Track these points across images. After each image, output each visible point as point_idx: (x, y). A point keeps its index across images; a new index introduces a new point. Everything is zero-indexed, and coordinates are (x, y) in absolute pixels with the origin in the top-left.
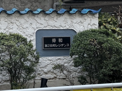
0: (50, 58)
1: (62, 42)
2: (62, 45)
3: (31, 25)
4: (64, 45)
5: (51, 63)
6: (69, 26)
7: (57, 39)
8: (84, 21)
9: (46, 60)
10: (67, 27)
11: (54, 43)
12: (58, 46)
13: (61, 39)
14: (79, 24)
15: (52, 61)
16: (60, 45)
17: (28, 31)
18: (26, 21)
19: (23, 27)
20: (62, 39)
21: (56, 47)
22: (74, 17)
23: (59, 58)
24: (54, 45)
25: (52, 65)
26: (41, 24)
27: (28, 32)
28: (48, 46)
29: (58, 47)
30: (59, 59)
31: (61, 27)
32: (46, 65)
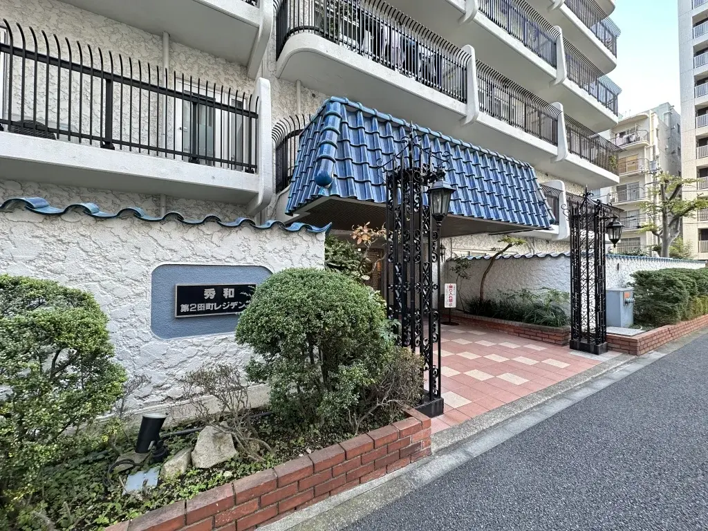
0: (195, 339)
1: (233, 296)
2: (234, 304)
3: (137, 251)
4: (239, 305)
5: (200, 353)
6: (255, 258)
7: (219, 289)
8: (293, 247)
9: (186, 345)
10: (250, 261)
11: (209, 301)
12: (222, 307)
13: (230, 290)
14: (280, 254)
15: (204, 346)
16: (226, 306)
17: (124, 267)
18: (119, 241)
19: (105, 257)
20: (233, 290)
21: (214, 311)
22: (268, 236)
23: (224, 337)
24: (209, 306)
25: (201, 356)
26: (171, 250)
27: (125, 271)
28: (190, 307)
29: (221, 310)
30: (223, 340)
31: (232, 260)
32: (184, 358)
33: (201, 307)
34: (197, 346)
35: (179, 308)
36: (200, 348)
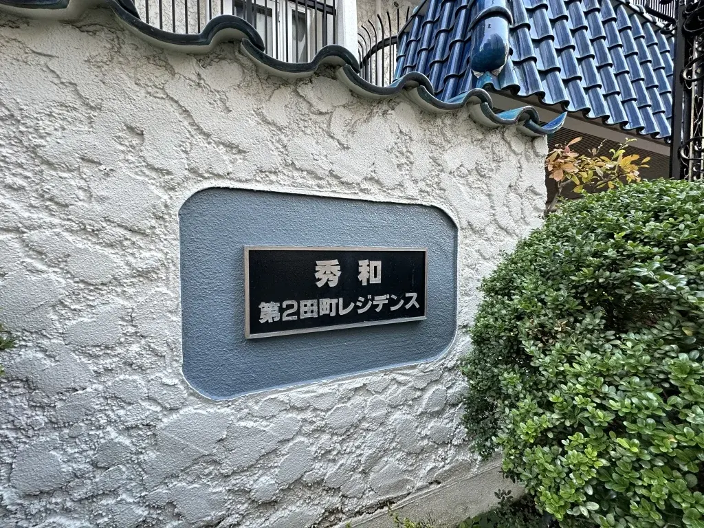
0: (296, 393)
2: (381, 300)
4: (392, 302)
6: (422, 185)
8: (494, 165)
9: (272, 409)
10: (412, 192)
12: (357, 307)
13: (373, 263)
14: (471, 179)
16: (365, 304)
22: (448, 133)
23: (359, 382)
25: (308, 435)
26: (230, 146)
27: (101, 200)
30: (356, 390)
31: (374, 188)
32: (271, 445)
33: (308, 308)
34: (300, 410)
35: (255, 313)
36: (308, 415)
